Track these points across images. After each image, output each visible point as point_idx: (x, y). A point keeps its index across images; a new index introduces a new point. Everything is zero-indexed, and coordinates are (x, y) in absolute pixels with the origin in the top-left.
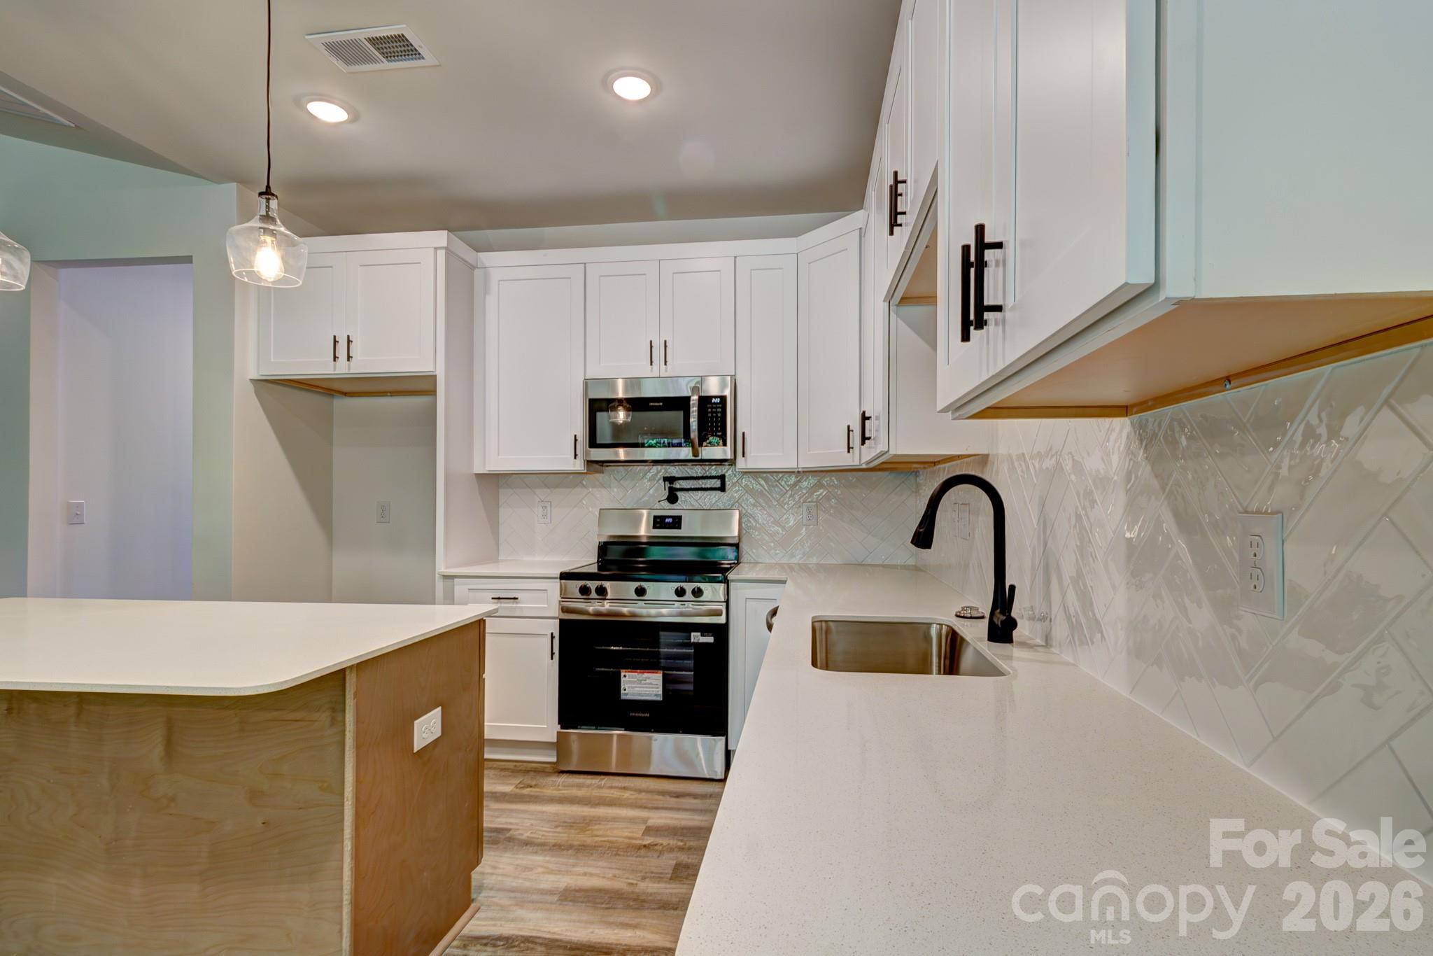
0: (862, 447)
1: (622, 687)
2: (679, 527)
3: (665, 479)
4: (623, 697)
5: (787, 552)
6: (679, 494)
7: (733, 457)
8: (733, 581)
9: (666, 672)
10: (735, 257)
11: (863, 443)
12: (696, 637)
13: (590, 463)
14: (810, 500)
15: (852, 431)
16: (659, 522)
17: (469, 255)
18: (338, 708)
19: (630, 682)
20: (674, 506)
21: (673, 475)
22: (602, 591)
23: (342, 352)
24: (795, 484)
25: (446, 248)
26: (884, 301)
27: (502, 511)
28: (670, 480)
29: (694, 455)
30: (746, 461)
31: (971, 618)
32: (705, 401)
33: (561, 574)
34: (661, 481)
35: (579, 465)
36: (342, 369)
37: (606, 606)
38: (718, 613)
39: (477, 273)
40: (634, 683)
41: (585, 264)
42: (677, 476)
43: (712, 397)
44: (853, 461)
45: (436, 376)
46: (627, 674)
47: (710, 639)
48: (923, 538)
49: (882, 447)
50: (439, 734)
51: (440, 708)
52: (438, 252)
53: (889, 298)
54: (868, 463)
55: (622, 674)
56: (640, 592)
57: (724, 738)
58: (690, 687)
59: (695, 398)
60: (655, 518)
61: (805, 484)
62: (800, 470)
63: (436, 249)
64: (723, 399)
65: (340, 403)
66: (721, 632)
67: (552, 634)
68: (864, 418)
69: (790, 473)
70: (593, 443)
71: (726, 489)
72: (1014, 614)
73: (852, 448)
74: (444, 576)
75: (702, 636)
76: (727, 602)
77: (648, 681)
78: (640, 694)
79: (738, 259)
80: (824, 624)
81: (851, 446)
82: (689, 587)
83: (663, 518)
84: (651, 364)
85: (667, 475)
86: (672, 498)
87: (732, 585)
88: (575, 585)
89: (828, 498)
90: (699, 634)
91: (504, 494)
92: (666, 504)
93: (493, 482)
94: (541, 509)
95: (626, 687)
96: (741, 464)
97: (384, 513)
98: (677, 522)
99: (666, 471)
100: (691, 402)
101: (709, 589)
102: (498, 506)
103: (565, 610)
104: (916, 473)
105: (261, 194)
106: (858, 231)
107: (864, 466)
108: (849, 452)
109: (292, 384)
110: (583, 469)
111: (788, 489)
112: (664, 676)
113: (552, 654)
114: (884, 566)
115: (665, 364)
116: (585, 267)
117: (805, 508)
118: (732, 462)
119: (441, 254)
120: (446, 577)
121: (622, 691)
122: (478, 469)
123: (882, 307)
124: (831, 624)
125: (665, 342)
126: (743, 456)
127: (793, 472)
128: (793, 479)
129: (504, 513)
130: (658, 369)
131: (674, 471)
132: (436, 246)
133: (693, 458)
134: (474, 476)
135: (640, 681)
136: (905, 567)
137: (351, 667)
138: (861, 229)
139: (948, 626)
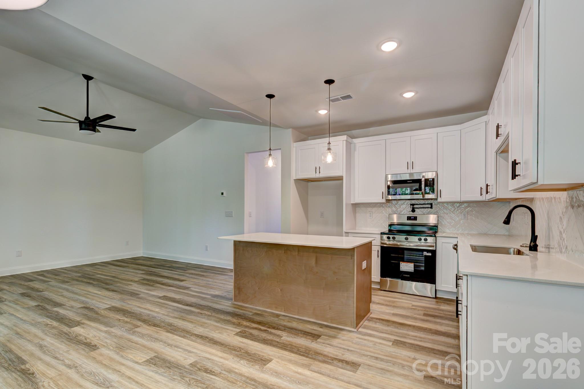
0: (487, 195)
1: (401, 267)
2: (416, 220)
3: (411, 205)
4: (401, 270)
5: (456, 229)
6: (415, 209)
7: (437, 198)
8: (438, 237)
9: (415, 264)
10: (437, 133)
11: (487, 193)
12: (425, 253)
13: (387, 200)
14: (465, 211)
15: (482, 189)
16: (409, 218)
17: (350, 140)
18: (353, 256)
19: (403, 266)
20: (414, 213)
21: (414, 203)
22: (394, 238)
23: (318, 171)
24: (459, 206)
25: (346, 140)
26: (495, 152)
27: (357, 214)
28: (413, 205)
29: (423, 197)
30: (441, 199)
31: (526, 247)
32: (426, 180)
33: (381, 233)
34: (410, 205)
35: (384, 201)
36: (318, 176)
37: (395, 242)
38: (433, 246)
39: (352, 145)
40: (404, 266)
41: (386, 139)
42: (415, 203)
43: (429, 179)
44: (483, 198)
45: (343, 176)
46: (402, 263)
47: (430, 254)
48: (507, 221)
49: (493, 196)
50: (366, 267)
51: (366, 261)
52: (344, 141)
53: (497, 152)
54: (488, 199)
55: (401, 263)
56: (407, 239)
57: (435, 285)
58: (423, 268)
59: (423, 179)
60: (408, 217)
61: (463, 206)
62: (462, 201)
63: (343, 141)
64: (433, 179)
65: (310, 184)
66: (434, 252)
67: (378, 250)
68: (487, 186)
69: (458, 202)
70: (389, 194)
71: (433, 208)
72: (537, 243)
73: (482, 194)
74: (345, 232)
75: (427, 253)
76: (436, 243)
77: (409, 266)
78: (406, 270)
79: (438, 134)
80: (474, 247)
81: (482, 193)
82: (423, 238)
83: (410, 217)
84: (408, 169)
85: (411, 203)
86: (413, 211)
87: (438, 238)
88: (385, 237)
89: (472, 211)
90: (426, 252)
91: (358, 209)
92: (411, 213)
93: (355, 206)
94: (369, 214)
95: (402, 267)
96: (439, 200)
97: (322, 215)
98: (415, 218)
99: (411, 202)
100: (422, 180)
101: (430, 239)
102: (356, 213)
103: (382, 243)
104: (509, 202)
105: (328, 144)
106: (485, 122)
107: (487, 200)
108: (481, 195)
109: (304, 180)
110: (385, 202)
111: (456, 207)
112: (414, 265)
113: (378, 256)
114: (495, 235)
115: (413, 169)
116: (386, 141)
117: (463, 214)
118: (436, 199)
119: (345, 142)
120: (346, 233)
121: (401, 268)
122: (353, 202)
123: (494, 154)
124: (476, 247)
125: (413, 162)
126: (440, 197)
127: (459, 202)
128: (458, 205)
129: (358, 215)
130: (410, 171)
131: (413, 202)
132: (343, 140)
133: (423, 198)
134: (351, 205)
135: (406, 266)
136: (504, 235)
137: (356, 247)
138: (486, 122)
139: (517, 249)
